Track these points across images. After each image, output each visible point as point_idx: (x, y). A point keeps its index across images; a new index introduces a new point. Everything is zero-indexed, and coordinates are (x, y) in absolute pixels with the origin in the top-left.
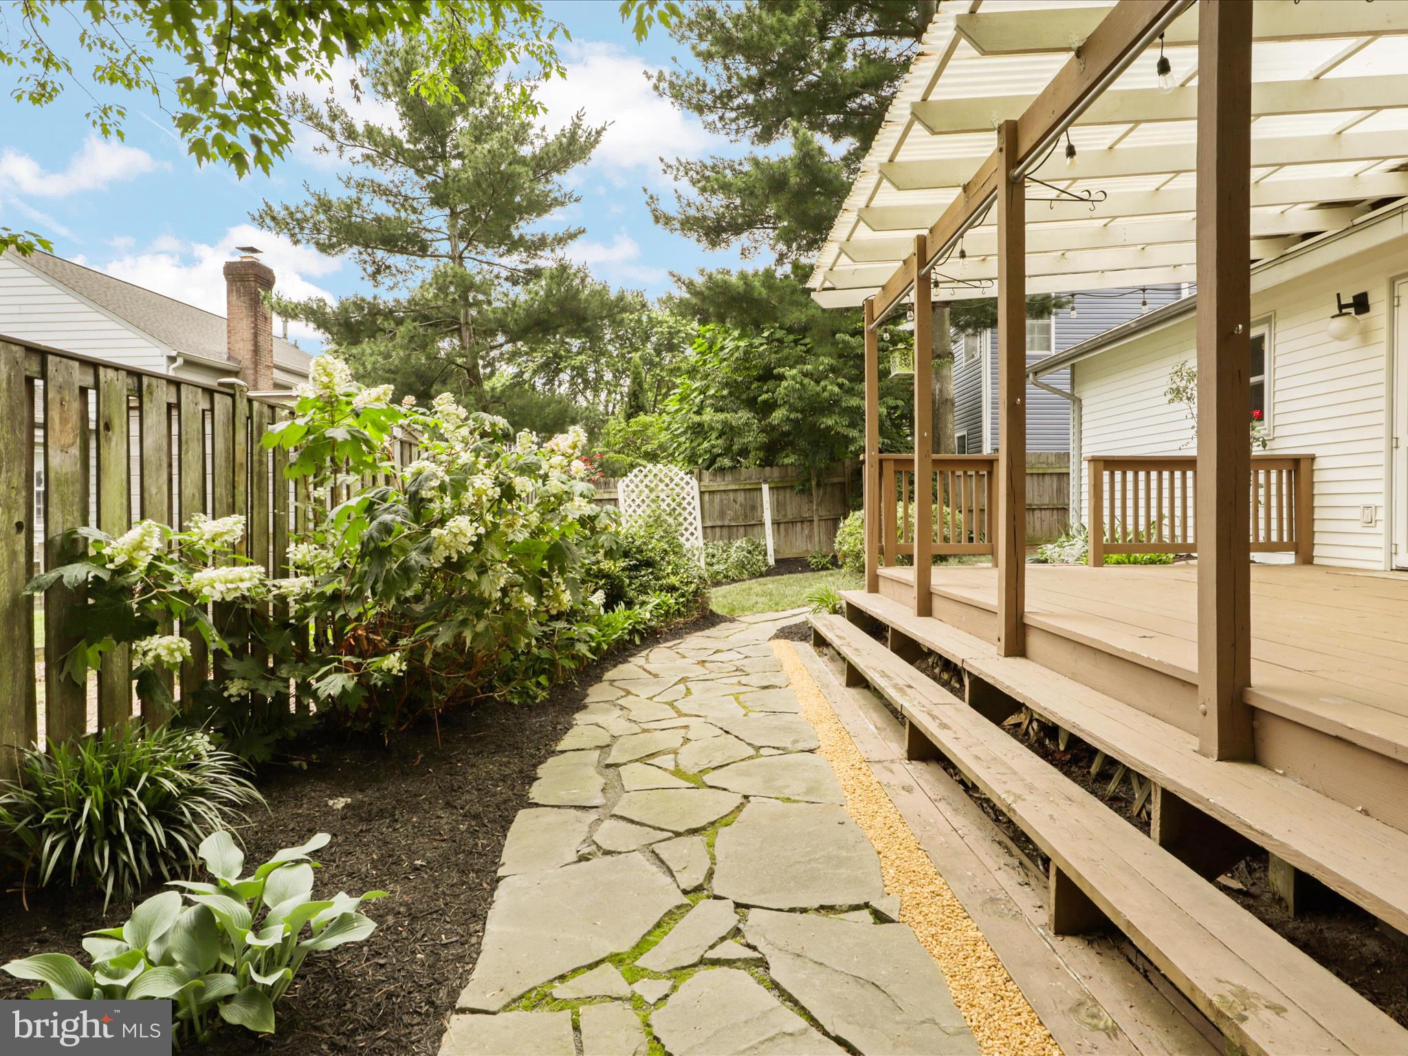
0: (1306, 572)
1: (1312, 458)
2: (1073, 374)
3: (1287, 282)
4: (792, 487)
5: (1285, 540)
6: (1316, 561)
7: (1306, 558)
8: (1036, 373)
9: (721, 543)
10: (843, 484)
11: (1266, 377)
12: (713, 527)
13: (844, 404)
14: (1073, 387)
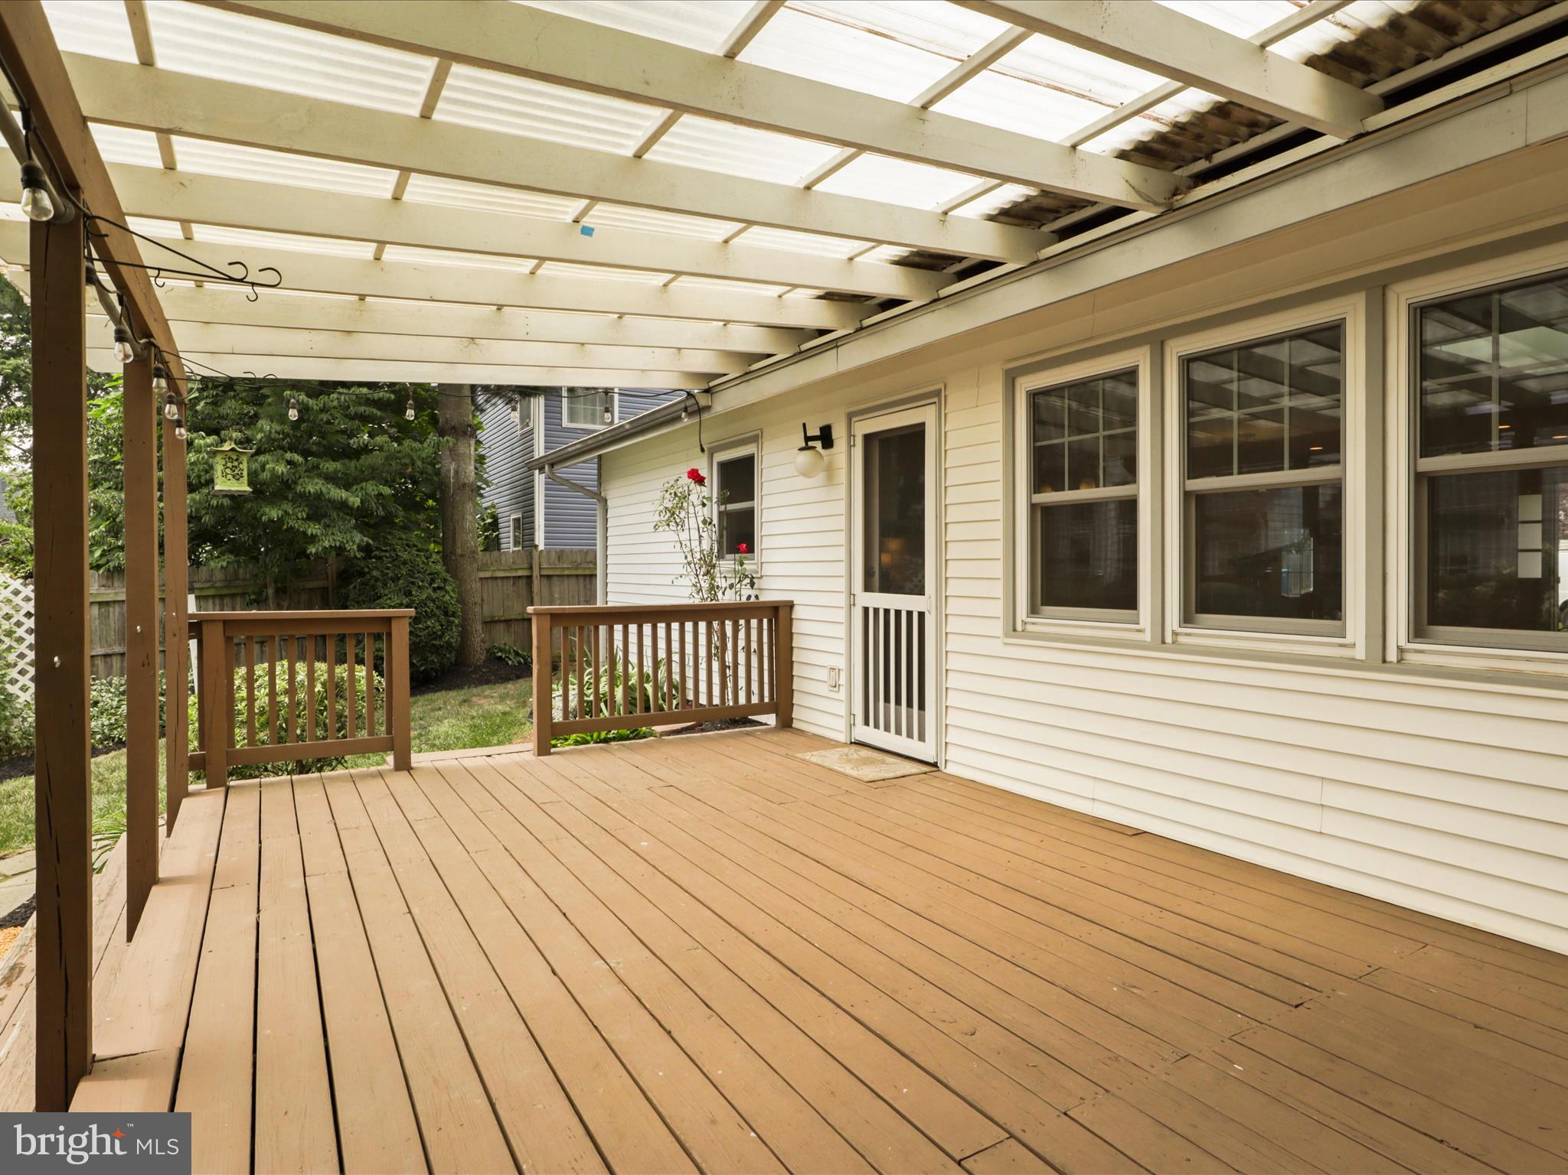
0: (785, 736)
1: (790, 606)
2: (600, 468)
3: (780, 396)
4: (243, 595)
5: (766, 700)
6: (795, 724)
7: (786, 722)
8: (552, 465)
9: (116, 680)
10: (325, 589)
11: (756, 503)
12: (106, 656)
13: (299, 488)
14: (600, 484)
